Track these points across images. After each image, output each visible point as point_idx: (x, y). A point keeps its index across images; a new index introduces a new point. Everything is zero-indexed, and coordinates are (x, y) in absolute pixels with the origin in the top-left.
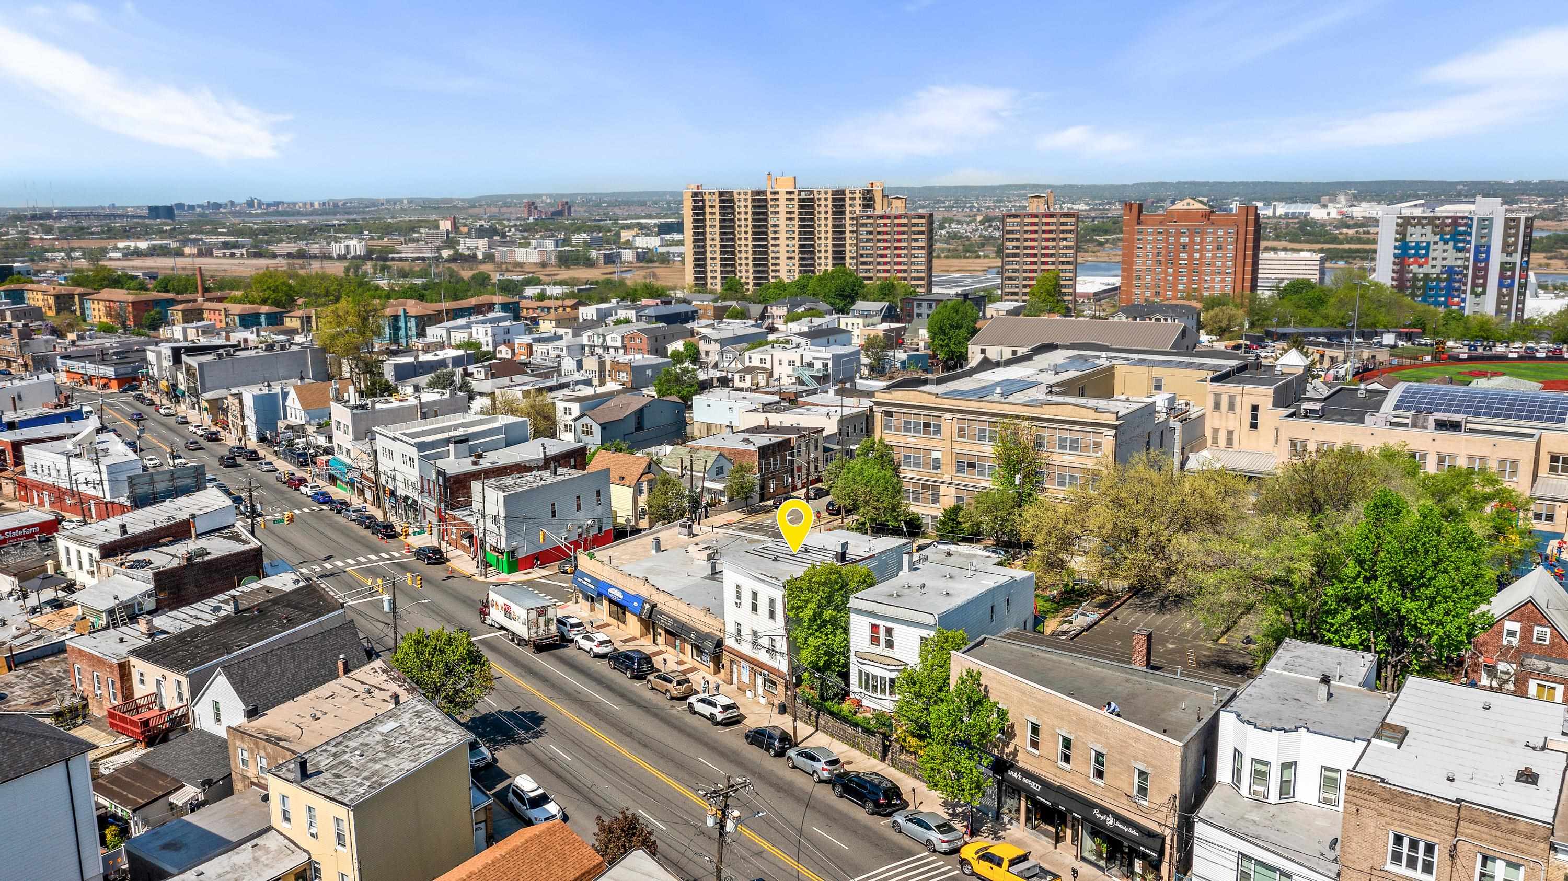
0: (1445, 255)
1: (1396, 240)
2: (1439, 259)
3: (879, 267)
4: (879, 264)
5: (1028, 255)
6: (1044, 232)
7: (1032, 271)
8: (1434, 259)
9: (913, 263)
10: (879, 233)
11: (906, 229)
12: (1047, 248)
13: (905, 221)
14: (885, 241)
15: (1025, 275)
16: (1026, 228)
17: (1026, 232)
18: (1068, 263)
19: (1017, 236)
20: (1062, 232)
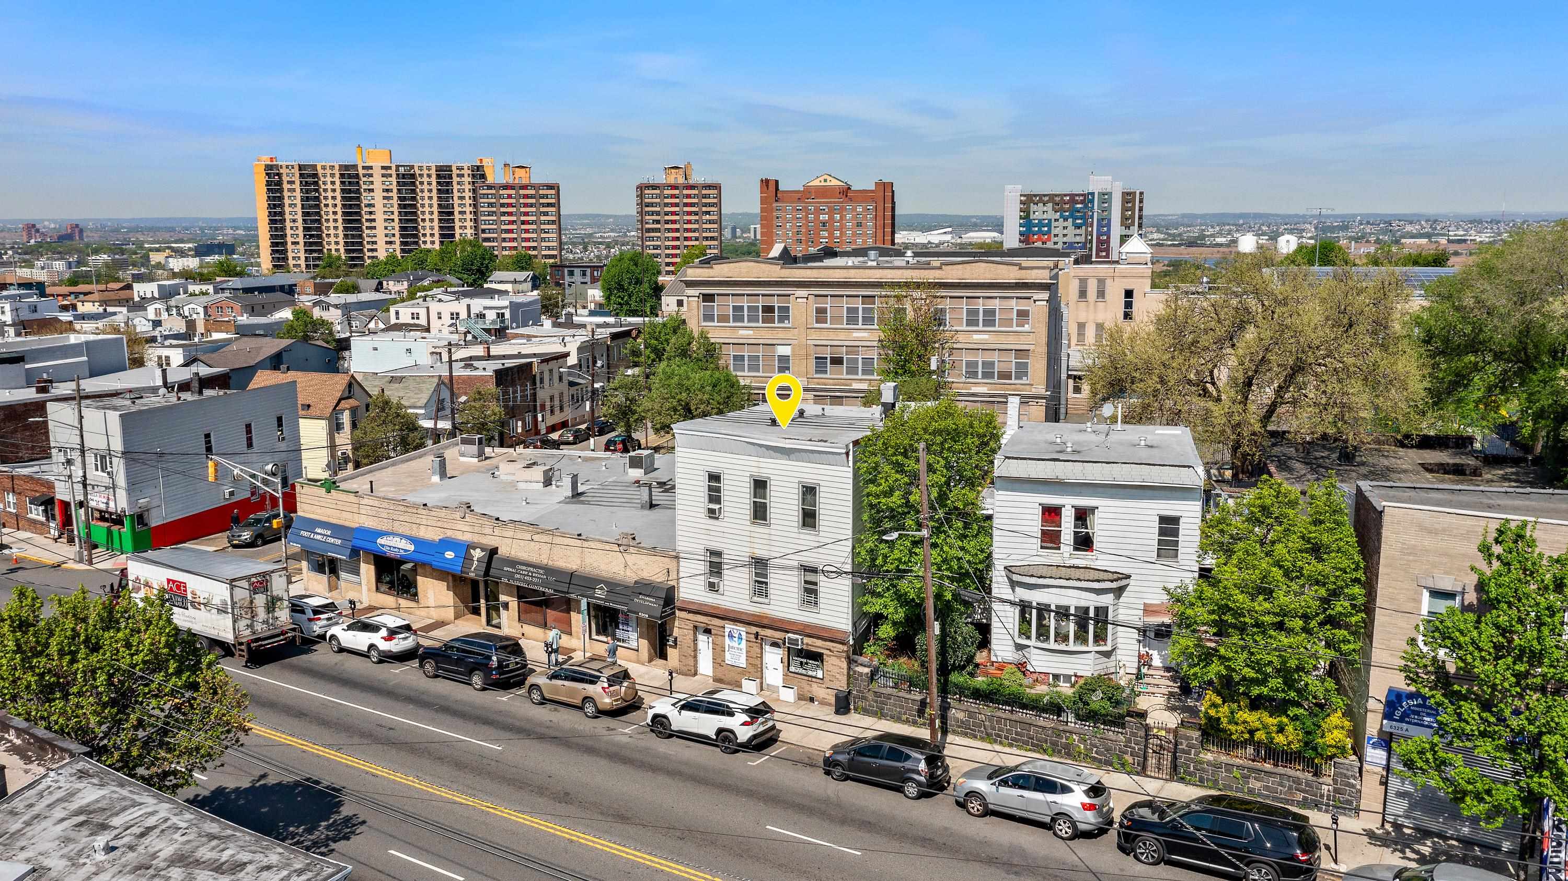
0: (1065, 232)
1: (1021, 218)
2: (1061, 235)
3: (504, 244)
4: (504, 240)
5: (669, 230)
6: (686, 205)
7: (674, 247)
8: (1056, 236)
9: (543, 239)
10: (502, 205)
11: (533, 201)
12: (689, 222)
13: (533, 192)
14: (510, 214)
15: (667, 252)
16: (666, 201)
17: (666, 205)
18: (712, 238)
19: (658, 209)
20: (705, 205)
